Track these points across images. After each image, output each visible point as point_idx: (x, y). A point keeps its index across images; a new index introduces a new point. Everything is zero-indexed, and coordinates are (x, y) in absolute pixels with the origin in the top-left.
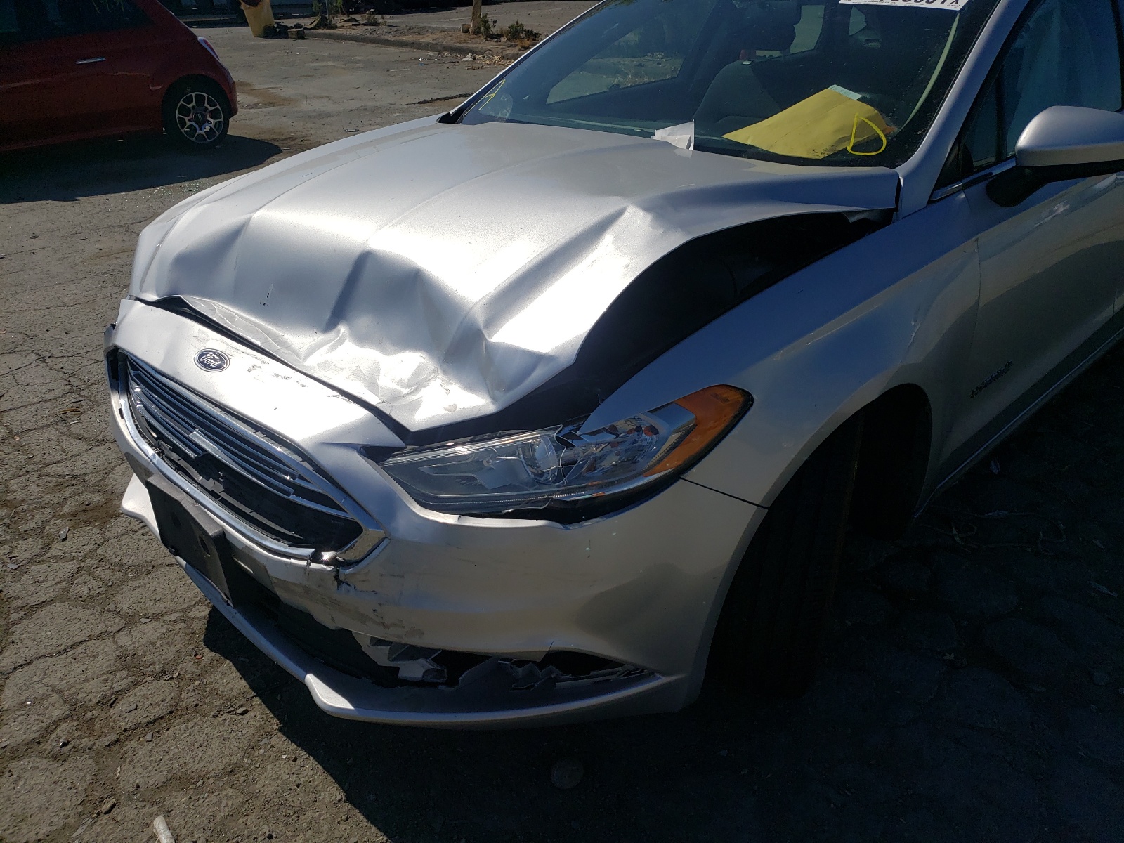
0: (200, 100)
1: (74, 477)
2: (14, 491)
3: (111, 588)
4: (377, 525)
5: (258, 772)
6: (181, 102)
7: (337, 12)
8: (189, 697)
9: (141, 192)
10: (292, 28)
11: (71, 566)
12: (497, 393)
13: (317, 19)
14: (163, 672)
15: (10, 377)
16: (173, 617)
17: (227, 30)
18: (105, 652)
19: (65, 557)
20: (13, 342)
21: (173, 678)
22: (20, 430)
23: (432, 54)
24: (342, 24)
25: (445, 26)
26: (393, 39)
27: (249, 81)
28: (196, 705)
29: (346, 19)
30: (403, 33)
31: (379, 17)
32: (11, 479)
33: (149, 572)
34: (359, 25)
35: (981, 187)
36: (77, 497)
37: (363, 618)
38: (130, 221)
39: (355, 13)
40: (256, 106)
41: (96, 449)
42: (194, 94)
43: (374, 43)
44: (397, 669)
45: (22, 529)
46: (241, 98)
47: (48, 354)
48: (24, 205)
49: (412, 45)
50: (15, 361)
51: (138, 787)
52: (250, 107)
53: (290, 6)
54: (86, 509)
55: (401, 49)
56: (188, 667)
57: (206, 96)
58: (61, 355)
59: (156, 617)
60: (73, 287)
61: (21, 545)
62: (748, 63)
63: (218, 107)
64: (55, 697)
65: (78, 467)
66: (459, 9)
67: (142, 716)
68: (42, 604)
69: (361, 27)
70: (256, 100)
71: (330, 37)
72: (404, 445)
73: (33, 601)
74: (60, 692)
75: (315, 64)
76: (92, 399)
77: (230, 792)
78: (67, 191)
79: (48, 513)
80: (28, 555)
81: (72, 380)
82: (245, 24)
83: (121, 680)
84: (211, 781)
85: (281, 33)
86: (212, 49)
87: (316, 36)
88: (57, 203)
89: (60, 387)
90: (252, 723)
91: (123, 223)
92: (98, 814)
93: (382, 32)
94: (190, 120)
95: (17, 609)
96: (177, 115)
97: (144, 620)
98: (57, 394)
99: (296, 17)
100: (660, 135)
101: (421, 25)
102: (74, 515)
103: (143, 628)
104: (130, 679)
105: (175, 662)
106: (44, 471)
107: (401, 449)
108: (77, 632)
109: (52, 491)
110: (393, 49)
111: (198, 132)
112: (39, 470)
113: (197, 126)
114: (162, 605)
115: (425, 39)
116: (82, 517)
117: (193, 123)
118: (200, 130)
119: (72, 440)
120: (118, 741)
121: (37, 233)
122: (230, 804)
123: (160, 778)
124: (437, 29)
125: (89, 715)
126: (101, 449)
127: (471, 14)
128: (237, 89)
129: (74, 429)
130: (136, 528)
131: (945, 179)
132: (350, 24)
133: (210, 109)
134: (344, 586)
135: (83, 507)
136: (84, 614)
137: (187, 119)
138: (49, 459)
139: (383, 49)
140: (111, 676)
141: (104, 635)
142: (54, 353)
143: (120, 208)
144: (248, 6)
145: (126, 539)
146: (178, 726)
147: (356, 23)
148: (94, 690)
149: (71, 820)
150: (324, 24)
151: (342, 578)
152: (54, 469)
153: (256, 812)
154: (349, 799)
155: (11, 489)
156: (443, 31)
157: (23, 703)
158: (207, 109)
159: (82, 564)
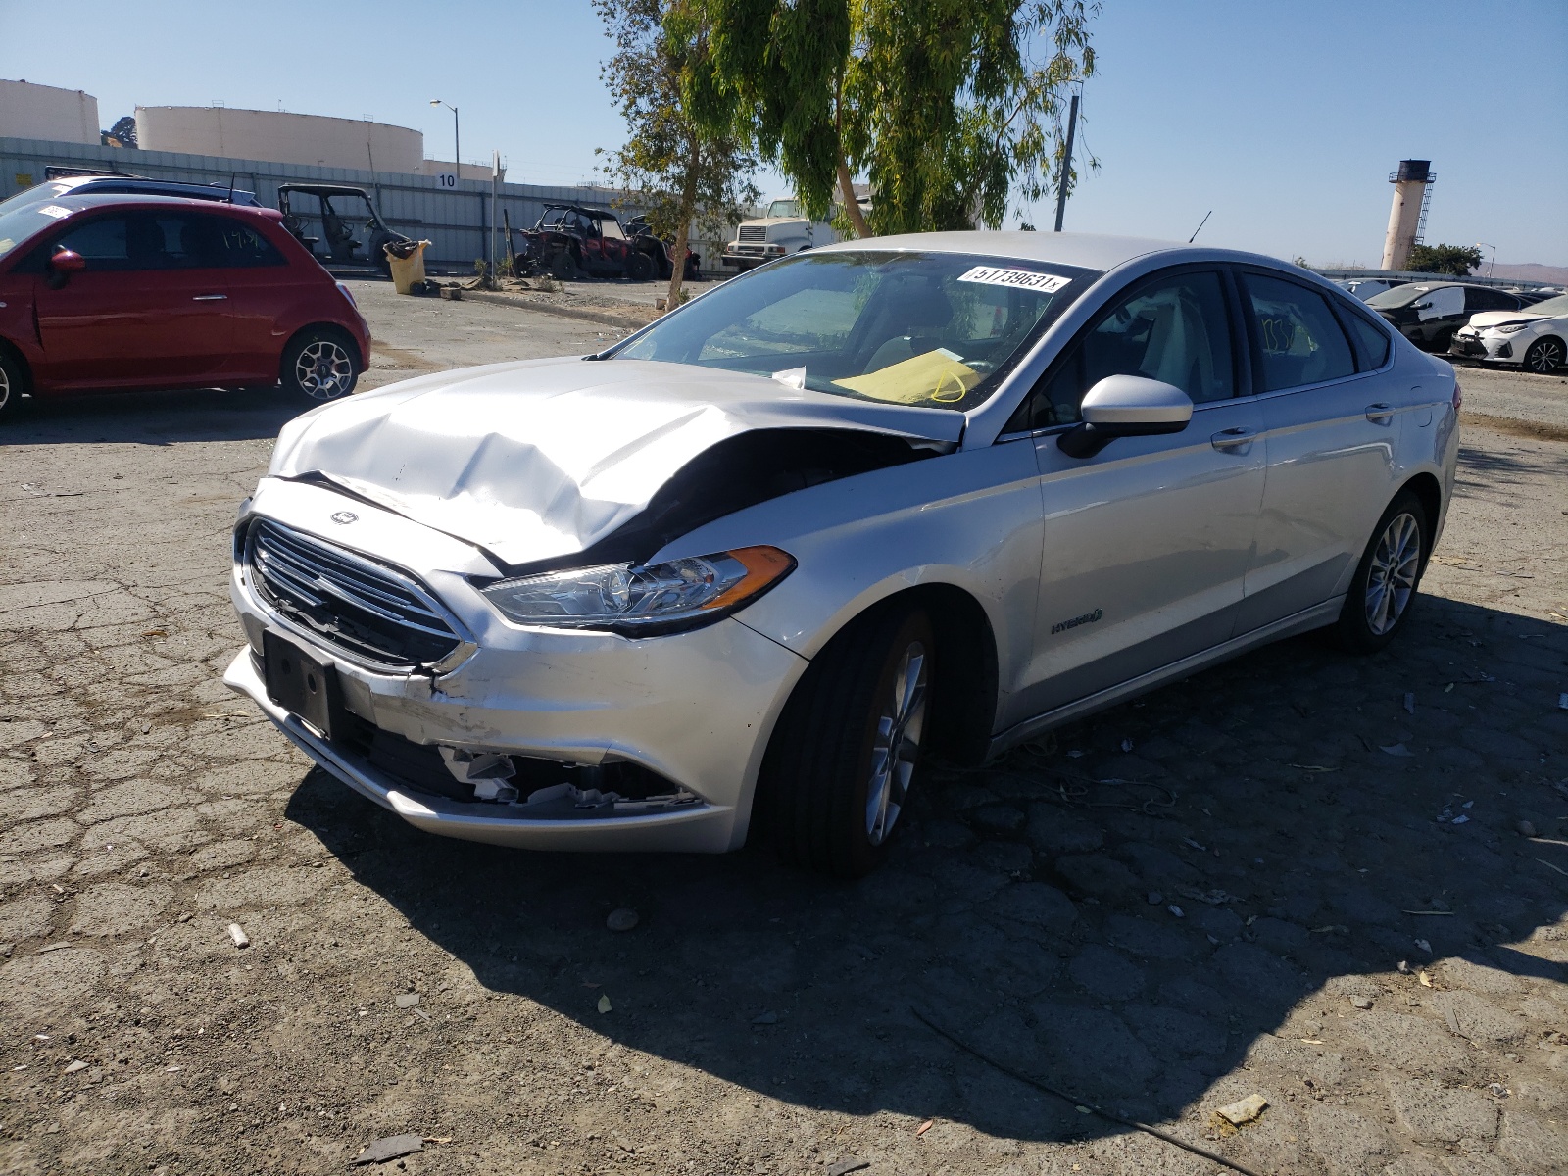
0: (327, 351)
1: (157, 687)
2: (94, 694)
3: (191, 773)
4: (473, 637)
5: (329, 906)
6: (305, 351)
7: (504, 274)
8: (266, 852)
9: (244, 443)
10: (446, 286)
11: (154, 754)
12: (584, 536)
13: (479, 279)
14: (242, 835)
15: (90, 600)
16: (255, 797)
17: (365, 283)
18: (187, 818)
19: (148, 746)
20: (93, 571)
21: (251, 839)
22: (100, 645)
23: (615, 329)
24: (509, 287)
25: (637, 300)
26: (569, 308)
27: (385, 341)
28: (274, 859)
29: (514, 281)
30: (583, 303)
31: (556, 284)
32: (90, 684)
33: (233, 763)
34: (530, 289)
35: (1054, 438)
36: (159, 702)
37: (449, 724)
38: (230, 470)
39: (528, 276)
40: (391, 367)
41: (181, 666)
42: (321, 343)
43: (546, 311)
44: (474, 787)
45: (102, 723)
46: (375, 357)
47: (132, 584)
48: (105, 446)
49: (592, 317)
50: (96, 587)
51: (215, 906)
52: (382, 367)
53: (447, 263)
54: (170, 711)
55: (578, 321)
56: (268, 832)
57: (335, 346)
58: (146, 585)
59: (238, 796)
60: (161, 527)
61: (101, 735)
62: (909, 339)
63: (347, 360)
64: (135, 844)
65: (161, 679)
66: (657, 283)
67: (219, 862)
68: (121, 780)
69: (532, 292)
70: (391, 361)
71: (492, 300)
72: (502, 576)
73: (113, 776)
74: (139, 841)
75: (469, 329)
76: (179, 625)
77: (302, 916)
78: (160, 435)
79: (129, 713)
80: (109, 743)
81: (158, 608)
82: (390, 279)
83: (199, 837)
84: (284, 908)
85: (434, 291)
86: (351, 296)
87: (474, 298)
88: (145, 446)
89: (144, 612)
90: (327, 873)
91: (221, 472)
92: (176, 922)
93: (557, 300)
94: (311, 372)
95: (96, 781)
96: (298, 365)
97: (225, 797)
98: (141, 618)
99: (452, 276)
100: (776, 376)
101: (607, 296)
102: (158, 716)
103: (224, 802)
104: (209, 837)
105: (256, 827)
106: (125, 680)
107: (500, 579)
108: (157, 800)
109: (136, 695)
110: (567, 320)
111: (319, 386)
112: (121, 679)
113: (319, 380)
114: (245, 788)
115: (608, 312)
116: (166, 718)
117: (314, 376)
118: (322, 384)
119: (156, 658)
120: (196, 877)
121: (122, 474)
122: (300, 923)
123: (237, 903)
124: (626, 302)
125: (169, 858)
126: (188, 666)
127: (669, 289)
128: (372, 346)
129: (158, 649)
130: (222, 730)
131: (1011, 427)
132: (519, 287)
133: (337, 361)
134: (437, 693)
135: (167, 710)
136: (166, 789)
137: (308, 370)
138: (131, 671)
139: (555, 319)
140: (191, 834)
141: (188, 804)
142: (139, 583)
143: (218, 457)
144: (396, 258)
145: (211, 737)
146: (253, 871)
147: (527, 288)
148: (175, 842)
149: (151, 924)
150: (486, 285)
151: (436, 685)
152: (137, 679)
153: (325, 930)
154: (415, 925)
155: (91, 692)
156: (633, 304)
157: (103, 848)
158: (333, 361)
159: (165, 753)
